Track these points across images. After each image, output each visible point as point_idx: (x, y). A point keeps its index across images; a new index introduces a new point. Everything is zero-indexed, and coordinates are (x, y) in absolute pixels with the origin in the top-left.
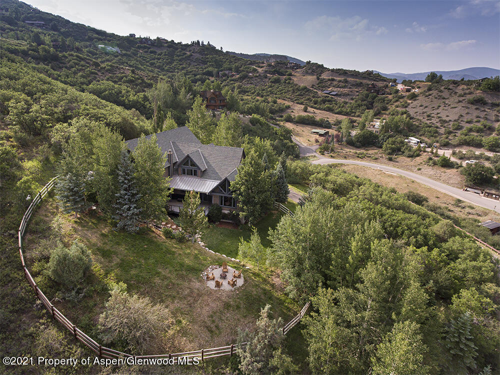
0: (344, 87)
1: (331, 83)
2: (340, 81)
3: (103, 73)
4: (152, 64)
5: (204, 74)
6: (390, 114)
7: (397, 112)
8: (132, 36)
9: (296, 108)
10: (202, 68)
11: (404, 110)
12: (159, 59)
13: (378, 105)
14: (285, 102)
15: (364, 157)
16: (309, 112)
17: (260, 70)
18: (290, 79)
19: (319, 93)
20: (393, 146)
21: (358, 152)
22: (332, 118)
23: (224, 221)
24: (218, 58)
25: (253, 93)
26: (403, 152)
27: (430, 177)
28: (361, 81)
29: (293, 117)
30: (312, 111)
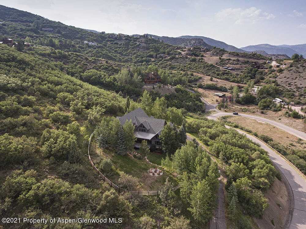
0: (237, 64)
1: (229, 62)
2: (234, 60)
3: (90, 64)
4: (116, 51)
5: (147, 56)
6: (265, 82)
7: (270, 81)
8: (103, 33)
9: (205, 78)
10: (146, 53)
11: (274, 80)
12: (120, 48)
13: (258, 76)
14: (198, 74)
15: (246, 111)
16: (214, 81)
17: (183, 53)
18: (202, 59)
19: (221, 68)
20: (265, 104)
21: (243, 108)
22: (228, 85)
23: (157, 151)
24: (156, 45)
25: (178, 69)
26: (271, 108)
27: (286, 124)
28: (248, 60)
29: (203, 84)
30: (216, 80)
